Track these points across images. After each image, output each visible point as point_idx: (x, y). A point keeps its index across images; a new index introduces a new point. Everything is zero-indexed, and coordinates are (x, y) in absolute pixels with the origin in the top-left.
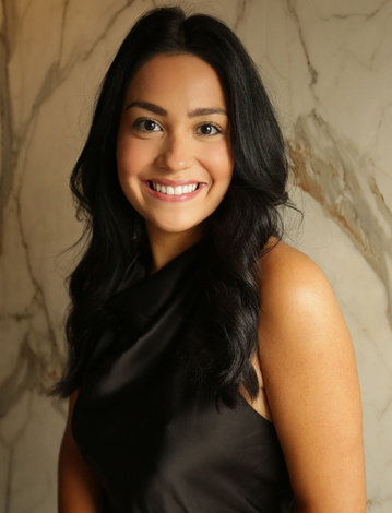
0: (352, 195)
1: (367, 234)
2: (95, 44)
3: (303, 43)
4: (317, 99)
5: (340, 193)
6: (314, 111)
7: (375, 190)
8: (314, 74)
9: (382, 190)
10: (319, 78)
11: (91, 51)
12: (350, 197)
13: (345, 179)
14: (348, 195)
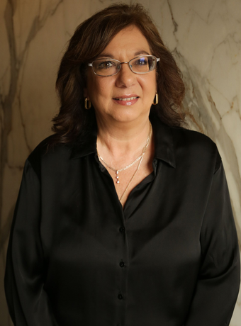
0: (197, 102)
1: (206, 127)
2: (58, 5)
3: (170, 6)
4: (177, 41)
5: (191, 100)
6: (176, 48)
7: (210, 99)
8: (176, 25)
9: (214, 100)
10: (179, 28)
11: (56, 9)
12: (196, 103)
13: (193, 92)
14: (195, 102)
